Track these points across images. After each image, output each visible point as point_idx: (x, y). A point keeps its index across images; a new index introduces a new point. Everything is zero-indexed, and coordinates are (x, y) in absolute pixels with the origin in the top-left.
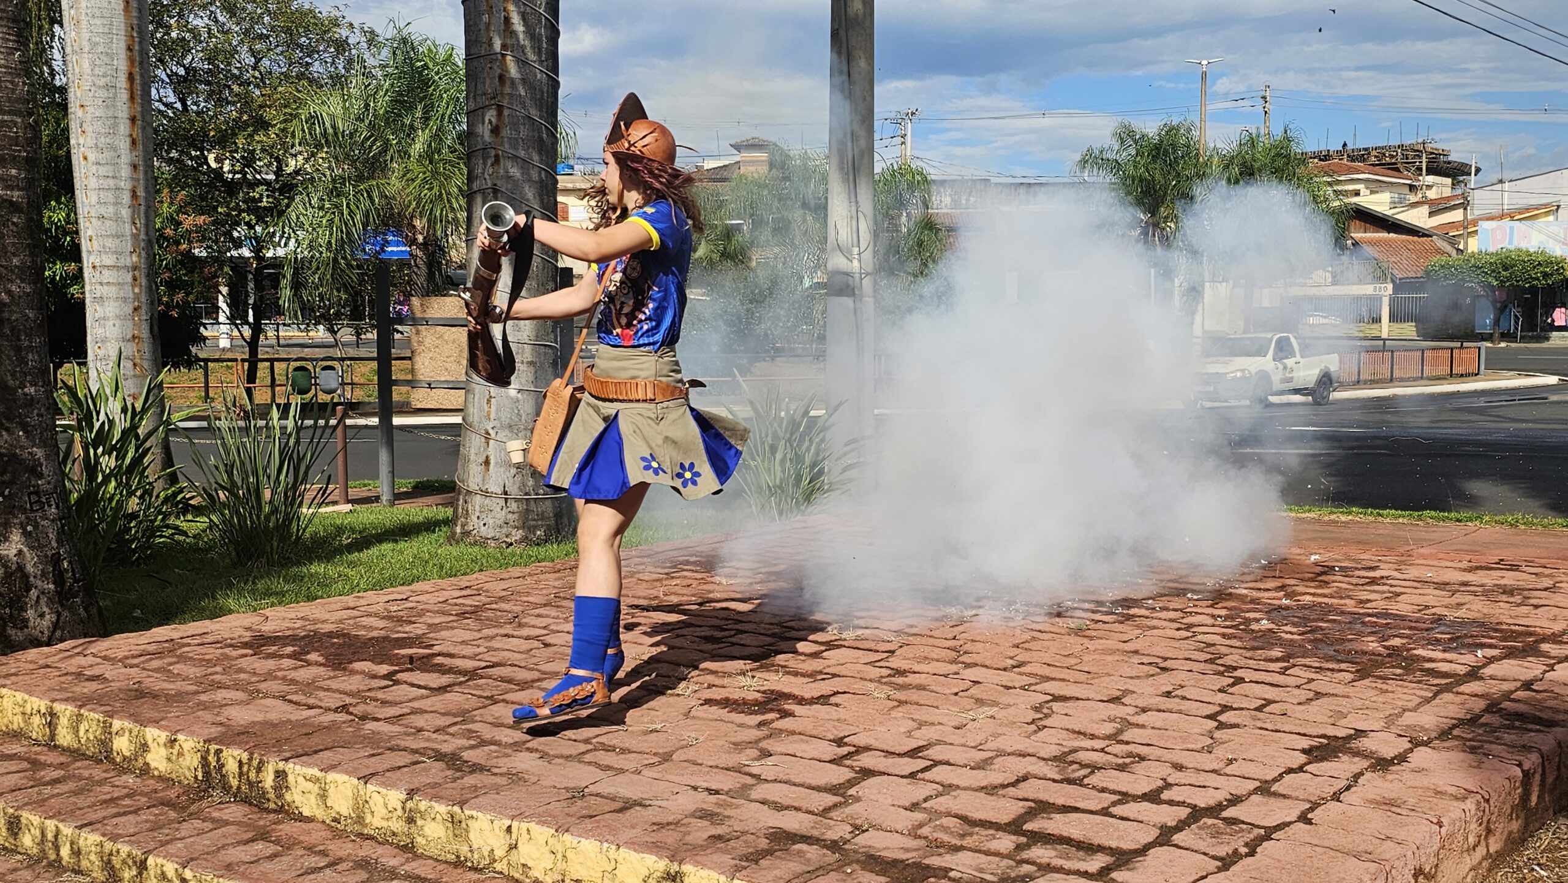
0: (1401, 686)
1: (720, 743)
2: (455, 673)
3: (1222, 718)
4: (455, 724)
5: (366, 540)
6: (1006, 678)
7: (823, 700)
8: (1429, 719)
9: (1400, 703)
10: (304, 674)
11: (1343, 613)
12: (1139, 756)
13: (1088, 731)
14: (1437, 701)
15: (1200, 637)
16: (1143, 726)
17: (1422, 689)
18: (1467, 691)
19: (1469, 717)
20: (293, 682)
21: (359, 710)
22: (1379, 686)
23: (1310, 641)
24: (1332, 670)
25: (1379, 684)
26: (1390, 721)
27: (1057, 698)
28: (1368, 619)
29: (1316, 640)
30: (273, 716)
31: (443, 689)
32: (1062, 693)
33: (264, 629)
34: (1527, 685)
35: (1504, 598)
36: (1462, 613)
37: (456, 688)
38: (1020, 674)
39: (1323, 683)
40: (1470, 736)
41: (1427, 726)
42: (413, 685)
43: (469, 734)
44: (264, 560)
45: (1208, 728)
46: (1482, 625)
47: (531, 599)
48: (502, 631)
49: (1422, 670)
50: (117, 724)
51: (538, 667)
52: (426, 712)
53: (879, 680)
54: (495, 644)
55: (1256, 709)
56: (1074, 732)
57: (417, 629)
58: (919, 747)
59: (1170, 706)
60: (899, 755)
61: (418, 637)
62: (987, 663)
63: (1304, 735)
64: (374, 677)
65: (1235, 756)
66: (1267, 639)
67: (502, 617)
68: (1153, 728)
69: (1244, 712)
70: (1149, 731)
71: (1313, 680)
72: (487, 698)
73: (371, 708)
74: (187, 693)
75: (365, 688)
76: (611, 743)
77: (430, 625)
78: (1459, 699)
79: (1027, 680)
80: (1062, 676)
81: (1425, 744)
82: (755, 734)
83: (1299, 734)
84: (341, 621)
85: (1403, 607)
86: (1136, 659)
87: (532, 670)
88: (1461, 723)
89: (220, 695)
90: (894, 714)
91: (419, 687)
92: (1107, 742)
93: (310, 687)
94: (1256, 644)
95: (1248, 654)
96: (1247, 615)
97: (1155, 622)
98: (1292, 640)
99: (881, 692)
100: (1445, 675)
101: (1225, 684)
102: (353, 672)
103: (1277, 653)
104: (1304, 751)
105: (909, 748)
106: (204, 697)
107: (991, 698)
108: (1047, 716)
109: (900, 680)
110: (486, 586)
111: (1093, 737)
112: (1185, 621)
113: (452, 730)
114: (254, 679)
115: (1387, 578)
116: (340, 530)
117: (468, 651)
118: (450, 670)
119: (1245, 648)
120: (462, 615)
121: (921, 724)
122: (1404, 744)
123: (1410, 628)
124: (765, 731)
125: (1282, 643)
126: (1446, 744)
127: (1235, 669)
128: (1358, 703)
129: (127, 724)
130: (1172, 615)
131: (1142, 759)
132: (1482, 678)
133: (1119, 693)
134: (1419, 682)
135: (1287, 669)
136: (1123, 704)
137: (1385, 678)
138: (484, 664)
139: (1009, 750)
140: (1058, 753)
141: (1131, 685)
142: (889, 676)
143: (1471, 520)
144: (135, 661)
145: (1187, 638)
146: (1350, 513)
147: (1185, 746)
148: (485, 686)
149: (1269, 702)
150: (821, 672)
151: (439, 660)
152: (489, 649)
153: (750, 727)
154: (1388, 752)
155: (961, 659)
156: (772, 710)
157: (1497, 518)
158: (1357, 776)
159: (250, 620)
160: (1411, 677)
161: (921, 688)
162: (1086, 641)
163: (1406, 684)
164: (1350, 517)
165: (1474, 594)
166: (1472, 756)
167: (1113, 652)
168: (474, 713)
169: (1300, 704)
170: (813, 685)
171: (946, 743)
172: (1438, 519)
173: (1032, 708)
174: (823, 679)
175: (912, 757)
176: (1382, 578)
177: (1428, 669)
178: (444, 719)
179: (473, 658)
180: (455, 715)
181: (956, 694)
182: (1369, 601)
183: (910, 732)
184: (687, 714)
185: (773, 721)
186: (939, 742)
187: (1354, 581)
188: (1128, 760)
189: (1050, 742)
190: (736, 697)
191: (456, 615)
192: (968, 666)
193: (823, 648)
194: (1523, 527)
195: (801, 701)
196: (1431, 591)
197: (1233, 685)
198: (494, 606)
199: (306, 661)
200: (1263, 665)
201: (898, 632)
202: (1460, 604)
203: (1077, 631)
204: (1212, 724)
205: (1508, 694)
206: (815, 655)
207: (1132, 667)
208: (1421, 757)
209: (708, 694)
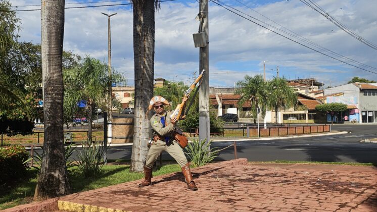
0: (350, 195)
1: (226, 208)
2: (161, 197)
3: (320, 201)
6: (274, 195)
7: (240, 200)
8: (358, 200)
9: (351, 198)
10: (129, 198)
11: (331, 182)
12: (308, 208)
14: (358, 197)
15: (306, 187)
16: (305, 203)
17: (354, 195)
18: (363, 195)
19: (365, 200)
21: (148, 204)
22: (346, 195)
24: (335, 192)
26: (351, 200)
27: (286, 198)
28: (337, 183)
29: (329, 187)
31: (161, 200)
33: (113, 190)
34: (374, 194)
35: (362, 178)
36: (355, 181)
37: (164, 200)
38: (276, 195)
39: (335, 194)
40: (367, 203)
41: (359, 202)
43: (174, 207)
46: (360, 184)
50: (101, 208)
53: (249, 196)
55: (325, 200)
56: (293, 204)
58: (265, 208)
59: (308, 199)
62: (268, 193)
64: (145, 198)
65: (326, 207)
66: (320, 187)
69: (323, 200)
70: (307, 204)
71: (333, 194)
72: (172, 201)
73: (150, 203)
74: (110, 202)
76: (204, 209)
78: (362, 197)
79: (278, 196)
80: (284, 195)
81: (360, 204)
82: (231, 206)
83: (336, 203)
84: (127, 188)
85: (343, 180)
87: (176, 196)
89: (117, 202)
90: (256, 202)
91: (156, 200)
92: (300, 206)
93: (133, 200)
94: (318, 188)
95: (318, 190)
96: (313, 183)
97: (295, 185)
99: (251, 199)
100: (357, 193)
101: (316, 195)
102: (140, 197)
103: (323, 189)
104: (339, 206)
105: (263, 208)
107: (273, 199)
108: (286, 202)
109: (253, 196)
111: (297, 205)
112: (301, 184)
114: (121, 199)
117: (160, 193)
118: (159, 197)
121: (262, 204)
122: (356, 205)
123: (346, 185)
124: (233, 206)
125: (323, 188)
126: (364, 205)
127: (317, 192)
128: (344, 198)
129: (103, 208)
130: (298, 183)
132: (365, 193)
133: (297, 197)
135: (327, 192)
136: (299, 199)
137: (346, 193)
138: (165, 195)
140: (292, 208)
141: (299, 196)
143: (342, 164)
144: (93, 197)
145: (304, 187)
146: (316, 163)
147: (316, 206)
148: (170, 199)
149: (327, 198)
150: (236, 195)
151: (155, 195)
152: (164, 193)
153: (229, 205)
154: (354, 206)
155: (262, 192)
156: (231, 202)
157: (347, 164)
158: (350, 210)
159: (108, 188)
160: (351, 193)
161: (258, 197)
162: (284, 188)
165: (355, 178)
166: (369, 206)
167: (291, 190)
168: (172, 204)
169: (333, 198)
171: (270, 207)
172: (335, 164)
173: (282, 200)
174: (237, 197)
176: (335, 175)
177: (354, 192)
178: (167, 205)
179: (162, 194)
180: (169, 205)
181: (266, 198)
182: (335, 180)
184: (215, 203)
185: (233, 204)
186: (268, 207)
187: (330, 176)
188: (306, 209)
189: (289, 206)
190: (223, 200)
192: (264, 193)
194: (353, 165)
195: (236, 200)
196: (346, 178)
197: (318, 195)
199: (128, 196)
200: (322, 192)
201: (245, 187)
202: (353, 180)
203: (281, 186)
204: (318, 202)
205: (371, 196)
206: (232, 192)
207: (297, 192)
208: (360, 206)
209: (217, 199)
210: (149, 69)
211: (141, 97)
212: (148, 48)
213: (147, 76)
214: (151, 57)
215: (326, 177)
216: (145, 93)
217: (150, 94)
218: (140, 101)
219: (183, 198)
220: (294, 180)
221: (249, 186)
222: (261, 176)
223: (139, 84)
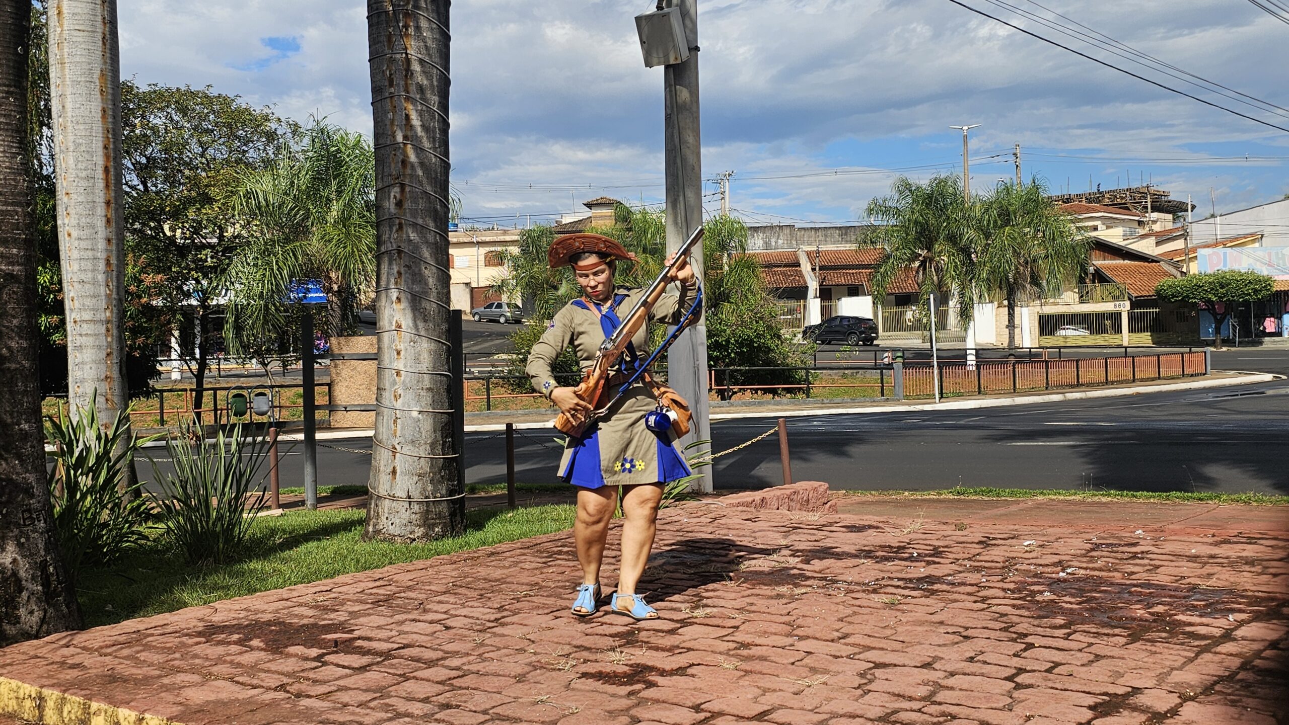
0: (1167, 648)
1: (597, 711)
2: (373, 654)
3: (1019, 679)
4: (375, 699)
5: (295, 539)
6: (835, 648)
7: (681, 671)
8: (1192, 676)
9: (1168, 663)
10: (248, 658)
11: (1112, 584)
12: (950, 715)
13: (907, 694)
14: (1199, 660)
15: (994, 609)
16: (952, 688)
17: (1185, 650)
18: (1224, 651)
19: (1227, 674)
20: (239, 665)
21: (294, 688)
22: (1149, 648)
23: (1087, 610)
24: (1107, 635)
25: (1149, 646)
26: (1161, 679)
27: (878, 666)
28: (1133, 589)
29: (1092, 608)
30: (224, 696)
31: (363, 669)
32: (882, 661)
33: (214, 619)
34: (1273, 645)
35: (1247, 568)
36: (1213, 582)
37: (375, 668)
38: (847, 644)
39: (1100, 646)
40: (1229, 691)
41: (1192, 683)
42: (338, 665)
43: (387, 708)
44: (211, 560)
45: (1007, 689)
46: (1231, 592)
47: (433, 588)
48: (411, 617)
49: (1184, 633)
50: (95, 705)
51: (442, 647)
52: (350, 689)
53: (727, 653)
54: (405, 628)
55: (1046, 671)
56: (894, 695)
57: (340, 617)
58: (765, 712)
59: (973, 670)
60: (749, 719)
61: (342, 623)
62: (817, 636)
63: (1089, 693)
64: (306, 659)
65: (1032, 713)
66: (1051, 609)
67: (409, 604)
68: (961, 690)
69: (1036, 674)
70: (957, 693)
71: (1092, 644)
72: (400, 675)
73: (304, 687)
74: (152, 677)
75: (299, 669)
76: (506, 714)
77: (350, 613)
78: (1217, 658)
79: (851, 650)
80: (881, 646)
81: (1192, 699)
82: (625, 703)
83: (1084, 692)
84: (277, 611)
85: (1162, 577)
86: (942, 629)
87: (437, 650)
88: (1221, 679)
89: (180, 678)
90: (741, 682)
91: (344, 667)
92: (923, 703)
93: (253, 670)
94: (1041, 613)
95: (1036, 622)
96: (1032, 588)
97: (956, 596)
98: (1071, 609)
99: (729, 664)
100: (1204, 637)
101: (1018, 649)
102: (289, 656)
103: (1060, 621)
104: (1090, 708)
105: (757, 713)
106: (166, 681)
107: (823, 666)
108: (871, 681)
109: (745, 652)
110: (396, 578)
111: (911, 699)
112: (980, 594)
113: (372, 704)
114: (207, 664)
115: (1147, 552)
116: (273, 532)
117: (383, 634)
118: (369, 652)
119: (1033, 617)
120: (377, 603)
121: (765, 691)
122: (1174, 700)
123: (1171, 596)
124: (633, 700)
125: (1063, 612)
126: (1211, 698)
127: (1026, 635)
128: (1132, 664)
129: (103, 706)
130: (969, 589)
131: (954, 717)
132: (1235, 640)
133: (930, 660)
134: (1182, 644)
135: (1069, 634)
136: (934, 669)
137: (1153, 641)
138: (396, 646)
139: (841, 712)
140: (881, 714)
141: (940, 652)
142: (736, 648)
143: (1211, 499)
144: (109, 650)
145: (983, 610)
146: (1109, 495)
147: (989, 705)
148: (399, 665)
149: (1057, 665)
150: (678, 647)
151: (359, 643)
152: (400, 633)
153: (621, 697)
154: (1162, 707)
155: (795, 632)
156: (638, 682)
157: (1233, 497)
159: (203, 612)
160: (1175, 640)
161: (763, 659)
162: (899, 613)
163: (1171, 646)
164: (1110, 499)
165: (1221, 565)
166: (1233, 709)
167: (922, 623)
168: (390, 689)
169: (1083, 665)
170: (673, 658)
171: (787, 707)
172: (1184, 499)
173: (858, 675)
174: (680, 653)
175: (759, 720)
176: (1142, 552)
177: (1189, 632)
178: (365, 695)
179: (387, 640)
180: (375, 692)
181: (793, 664)
182: (1133, 573)
183: (756, 698)
184: (568, 687)
185: (640, 691)
186: (781, 707)
187: (1119, 556)
188: (941, 719)
189: (874, 705)
190: (608, 670)
191: (372, 603)
192: (801, 638)
193: (679, 625)
194: (1255, 504)
195: (662, 673)
196: (1184, 563)
197: (1025, 650)
198: (403, 595)
199: (249, 647)
200: (1049, 632)
201: (741, 610)
202: (1210, 575)
203: (891, 605)
204: (1010, 685)
205: (1258, 654)
206: (672, 632)
207: (939, 636)
208: (1190, 710)
209: (584, 668)
210: (426, 144)
211: (400, 252)
212: (421, 61)
213: (420, 173)
214: (434, 100)
215: (1100, 564)
216: (413, 236)
217: (431, 238)
218: (395, 269)
219: (455, 662)
220: (959, 578)
221: (761, 604)
222: (839, 556)
223: (390, 205)
